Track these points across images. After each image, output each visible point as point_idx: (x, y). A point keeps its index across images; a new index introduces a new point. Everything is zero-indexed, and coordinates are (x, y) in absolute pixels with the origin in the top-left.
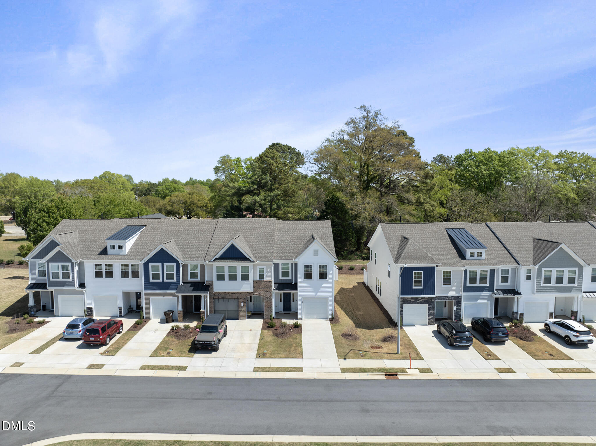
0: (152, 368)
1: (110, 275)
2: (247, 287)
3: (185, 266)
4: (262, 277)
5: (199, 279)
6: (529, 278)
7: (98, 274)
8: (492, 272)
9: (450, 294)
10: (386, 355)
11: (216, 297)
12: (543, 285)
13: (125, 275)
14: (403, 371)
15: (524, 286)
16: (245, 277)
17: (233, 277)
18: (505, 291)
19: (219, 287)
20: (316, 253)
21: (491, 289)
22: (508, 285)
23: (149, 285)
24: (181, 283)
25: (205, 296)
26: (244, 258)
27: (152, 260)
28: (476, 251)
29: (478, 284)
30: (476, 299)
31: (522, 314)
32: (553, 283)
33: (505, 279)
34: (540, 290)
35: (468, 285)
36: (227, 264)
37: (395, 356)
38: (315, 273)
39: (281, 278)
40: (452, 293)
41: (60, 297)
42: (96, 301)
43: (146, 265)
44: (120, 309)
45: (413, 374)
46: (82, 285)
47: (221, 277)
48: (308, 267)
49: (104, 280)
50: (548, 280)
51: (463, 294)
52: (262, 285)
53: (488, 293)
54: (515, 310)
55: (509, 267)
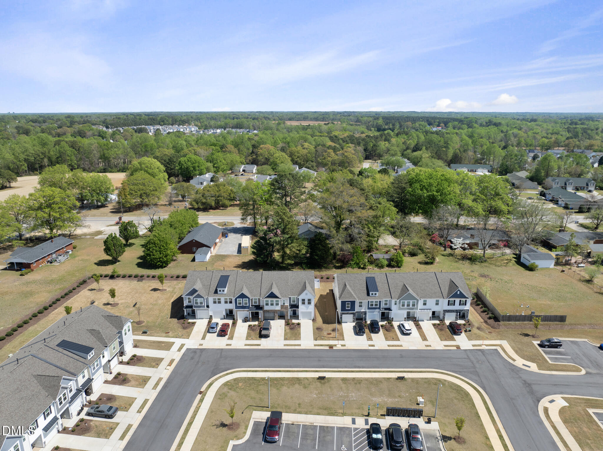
0: (249, 345)
1: (219, 302)
2: (278, 308)
3: (252, 300)
4: (284, 304)
5: (257, 304)
6: (396, 304)
7: (215, 302)
8: (380, 302)
9: (362, 311)
10: (331, 339)
11: (265, 312)
12: (401, 307)
13: (226, 302)
14: (335, 345)
15: (394, 307)
16: (277, 304)
17: (272, 305)
18: (386, 309)
19: (266, 308)
20: (306, 294)
21: (379, 308)
22: (387, 306)
23: (237, 307)
24: (251, 306)
25: (261, 312)
26: (277, 297)
27: (238, 297)
28: (374, 293)
29: (374, 306)
30: (373, 312)
31: (393, 318)
32: (406, 306)
33: (386, 304)
34: (400, 309)
35: (370, 307)
36: (269, 300)
37: (335, 339)
38: (306, 302)
39: (292, 303)
40: (363, 310)
41: (198, 311)
42: (214, 313)
43: (236, 300)
44: (224, 316)
45: (339, 347)
46: (208, 306)
47: (267, 304)
48: (303, 300)
49: (217, 304)
50: (403, 305)
51: (367, 310)
52: (284, 307)
53: (378, 310)
54: (390, 317)
55: (388, 299)
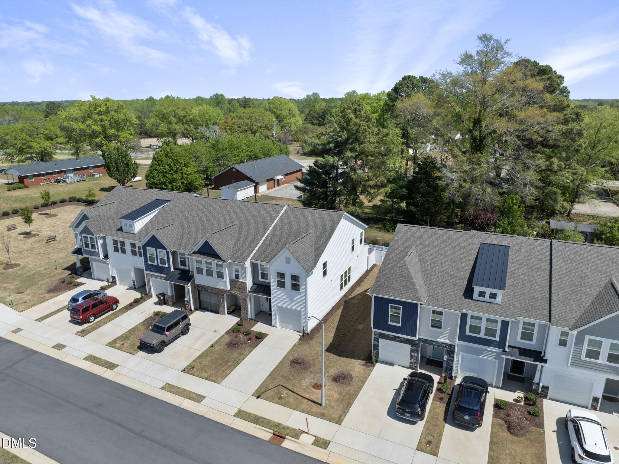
0: (93, 359)
1: (123, 251)
3: (174, 254)
4: (237, 277)
5: (187, 268)
6: (563, 343)
7: (116, 249)
8: (505, 325)
9: (440, 340)
12: (584, 358)
13: (134, 253)
14: (297, 434)
15: (554, 353)
16: (220, 275)
17: (210, 273)
18: (524, 352)
19: (200, 280)
20: (288, 261)
21: (501, 344)
22: (532, 344)
23: (149, 267)
24: (171, 270)
25: (189, 287)
26: (216, 256)
27: (148, 244)
28: (488, 291)
29: (482, 335)
30: (479, 353)
32: (603, 360)
33: (527, 336)
34: (577, 363)
35: (467, 333)
36: (204, 259)
38: (288, 281)
39: (260, 279)
40: (443, 340)
41: (93, 263)
42: (117, 271)
43: (144, 247)
44: (134, 282)
45: (304, 443)
46: (106, 257)
47: (200, 271)
48: (281, 275)
49: (120, 254)
50: (593, 354)
51: (457, 342)
52: (238, 285)
53: (496, 350)
54: (536, 380)
55: (537, 322)
